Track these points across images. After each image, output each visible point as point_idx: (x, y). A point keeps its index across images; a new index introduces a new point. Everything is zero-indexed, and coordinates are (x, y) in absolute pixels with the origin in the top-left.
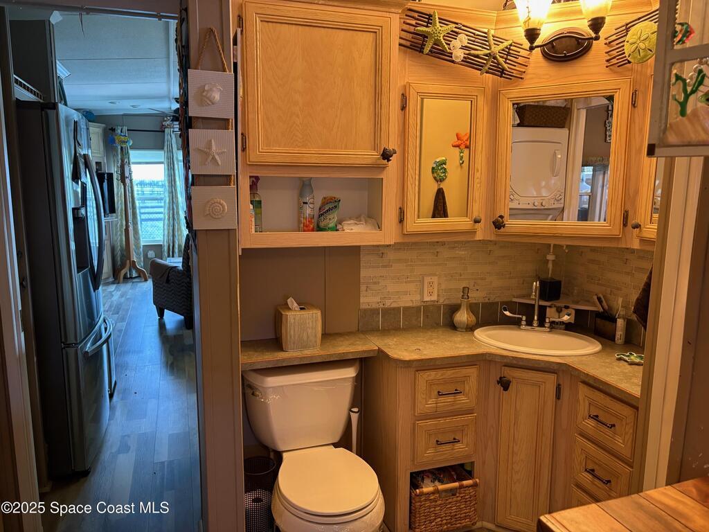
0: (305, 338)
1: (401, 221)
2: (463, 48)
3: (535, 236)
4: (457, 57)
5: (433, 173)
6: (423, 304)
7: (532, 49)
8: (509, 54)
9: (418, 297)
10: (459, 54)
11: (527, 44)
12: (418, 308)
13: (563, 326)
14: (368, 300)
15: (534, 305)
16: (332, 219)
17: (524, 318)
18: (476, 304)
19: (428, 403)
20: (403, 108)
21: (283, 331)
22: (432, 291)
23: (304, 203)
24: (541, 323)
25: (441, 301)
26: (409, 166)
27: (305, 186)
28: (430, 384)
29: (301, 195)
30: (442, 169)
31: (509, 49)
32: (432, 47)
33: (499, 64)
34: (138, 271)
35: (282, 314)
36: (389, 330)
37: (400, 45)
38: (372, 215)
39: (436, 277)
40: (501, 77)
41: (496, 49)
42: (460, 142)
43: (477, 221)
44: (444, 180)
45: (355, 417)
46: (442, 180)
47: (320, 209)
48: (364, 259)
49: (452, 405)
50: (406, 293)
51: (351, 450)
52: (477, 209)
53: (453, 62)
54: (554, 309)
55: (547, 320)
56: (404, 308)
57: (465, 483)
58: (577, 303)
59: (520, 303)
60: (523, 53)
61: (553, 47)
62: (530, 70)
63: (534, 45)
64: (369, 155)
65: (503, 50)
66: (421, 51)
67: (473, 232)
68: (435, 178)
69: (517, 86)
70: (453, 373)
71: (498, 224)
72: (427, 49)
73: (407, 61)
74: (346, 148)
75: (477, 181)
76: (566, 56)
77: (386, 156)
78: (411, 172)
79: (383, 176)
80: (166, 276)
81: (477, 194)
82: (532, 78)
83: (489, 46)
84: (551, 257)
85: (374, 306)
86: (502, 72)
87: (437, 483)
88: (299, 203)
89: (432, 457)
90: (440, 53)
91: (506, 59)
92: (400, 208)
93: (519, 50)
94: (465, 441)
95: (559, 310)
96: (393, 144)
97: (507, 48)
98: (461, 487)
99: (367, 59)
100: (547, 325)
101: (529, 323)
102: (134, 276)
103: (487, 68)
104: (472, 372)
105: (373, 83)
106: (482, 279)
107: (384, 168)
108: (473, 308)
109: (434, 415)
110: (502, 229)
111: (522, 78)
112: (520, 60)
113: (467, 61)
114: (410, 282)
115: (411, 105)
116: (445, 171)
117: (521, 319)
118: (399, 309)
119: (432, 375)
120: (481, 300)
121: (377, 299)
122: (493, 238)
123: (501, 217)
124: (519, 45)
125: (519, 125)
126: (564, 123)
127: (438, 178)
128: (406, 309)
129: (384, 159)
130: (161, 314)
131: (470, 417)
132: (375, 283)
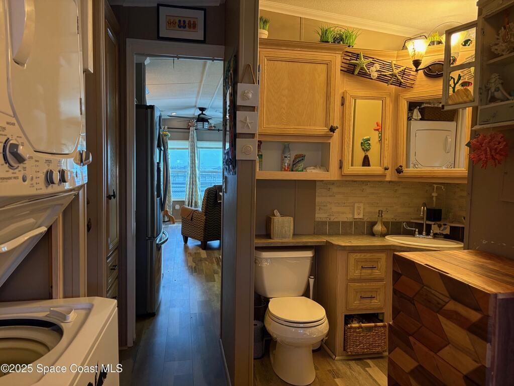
0: (284, 232)
1: (341, 167)
2: (377, 71)
3: (421, 177)
4: (374, 76)
5: (362, 146)
6: (354, 220)
7: (417, 71)
8: (404, 74)
9: (351, 216)
10: (375, 75)
11: (414, 69)
12: (351, 223)
13: (442, 236)
14: (320, 216)
15: (423, 224)
16: (301, 165)
17: (417, 230)
18: (387, 222)
19: (356, 273)
20: (343, 104)
21: (272, 227)
22: (360, 212)
23: (285, 157)
24: (428, 234)
25: (365, 219)
26: (346, 137)
27: (286, 148)
28: (357, 261)
29: (284, 152)
30: (367, 143)
31: (404, 71)
32: (359, 71)
33: (398, 79)
34: (169, 217)
35: (271, 218)
36: (332, 235)
37: (341, 70)
38: (324, 165)
39: (362, 204)
40: (400, 86)
41: (396, 71)
42: (378, 127)
43: (386, 169)
44: (369, 150)
45: (312, 281)
46: (367, 150)
47: (293, 161)
48: (319, 191)
49: (370, 275)
50: (343, 213)
51: (309, 298)
52: (387, 162)
53: (371, 79)
54: (436, 226)
55: (432, 231)
56: (342, 222)
57: (378, 324)
58: (452, 222)
59: (415, 223)
60: (412, 73)
61: (430, 69)
62: (417, 82)
63: (418, 68)
64: (322, 130)
65: (400, 72)
66: (353, 73)
67: (385, 176)
68: (363, 149)
69: (409, 92)
70: (371, 256)
71: (399, 171)
72: (356, 72)
73: (345, 79)
74: (310, 126)
75: (386, 146)
76: (437, 74)
77: (332, 130)
78: (346, 139)
79: (331, 141)
80: (190, 216)
81: (386, 154)
82: (417, 87)
83: (392, 70)
84: (434, 194)
85: (324, 220)
86: (400, 84)
87: (361, 323)
88: (282, 157)
89: (358, 306)
90: (364, 74)
91: (403, 77)
92: (340, 160)
93: (410, 71)
94: (378, 298)
95: (440, 226)
96: (336, 124)
97: (403, 70)
98: (376, 326)
99: (322, 78)
100: (432, 234)
101: (420, 233)
102: (166, 220)
103: (391, 82)
104: (383, 256)
105: (325, 90)
106: (391, 207)
107: (331, 137)
108: (385, 224)
109: (360, 280)
110: (401, 174)
111: (412, 87)
112: (411, 77)
113: (379, 78)
114: (346, 206)
115: (347, 103)
116: (369, 145)
117: (415, 231)
118: (339, 222)
119: (358, 256)
120: (391, 220)
121: (325, 215)
122: (396, 179)
123: (401, 166)
124: (410, 69)
125: (421, 119)
126: (454, 118)
127: (365, 149)
128: (343, 222)
129: (331, 131)
130: (186, 241)
131: (381, 283)
132: (324, 206)
